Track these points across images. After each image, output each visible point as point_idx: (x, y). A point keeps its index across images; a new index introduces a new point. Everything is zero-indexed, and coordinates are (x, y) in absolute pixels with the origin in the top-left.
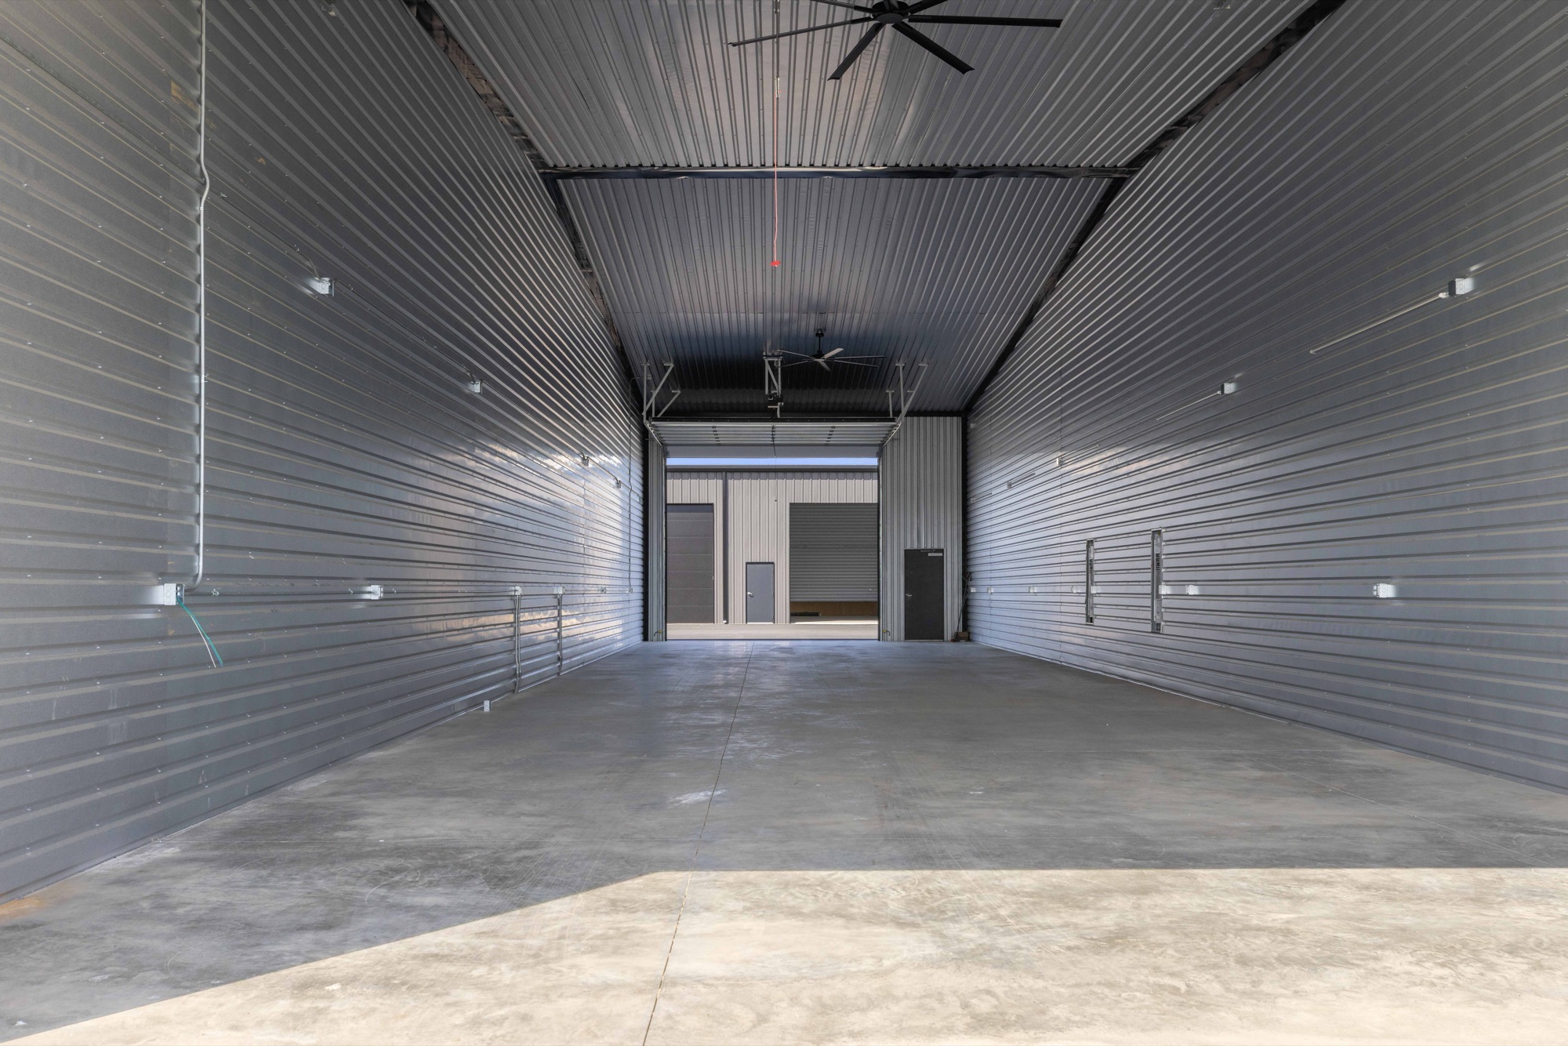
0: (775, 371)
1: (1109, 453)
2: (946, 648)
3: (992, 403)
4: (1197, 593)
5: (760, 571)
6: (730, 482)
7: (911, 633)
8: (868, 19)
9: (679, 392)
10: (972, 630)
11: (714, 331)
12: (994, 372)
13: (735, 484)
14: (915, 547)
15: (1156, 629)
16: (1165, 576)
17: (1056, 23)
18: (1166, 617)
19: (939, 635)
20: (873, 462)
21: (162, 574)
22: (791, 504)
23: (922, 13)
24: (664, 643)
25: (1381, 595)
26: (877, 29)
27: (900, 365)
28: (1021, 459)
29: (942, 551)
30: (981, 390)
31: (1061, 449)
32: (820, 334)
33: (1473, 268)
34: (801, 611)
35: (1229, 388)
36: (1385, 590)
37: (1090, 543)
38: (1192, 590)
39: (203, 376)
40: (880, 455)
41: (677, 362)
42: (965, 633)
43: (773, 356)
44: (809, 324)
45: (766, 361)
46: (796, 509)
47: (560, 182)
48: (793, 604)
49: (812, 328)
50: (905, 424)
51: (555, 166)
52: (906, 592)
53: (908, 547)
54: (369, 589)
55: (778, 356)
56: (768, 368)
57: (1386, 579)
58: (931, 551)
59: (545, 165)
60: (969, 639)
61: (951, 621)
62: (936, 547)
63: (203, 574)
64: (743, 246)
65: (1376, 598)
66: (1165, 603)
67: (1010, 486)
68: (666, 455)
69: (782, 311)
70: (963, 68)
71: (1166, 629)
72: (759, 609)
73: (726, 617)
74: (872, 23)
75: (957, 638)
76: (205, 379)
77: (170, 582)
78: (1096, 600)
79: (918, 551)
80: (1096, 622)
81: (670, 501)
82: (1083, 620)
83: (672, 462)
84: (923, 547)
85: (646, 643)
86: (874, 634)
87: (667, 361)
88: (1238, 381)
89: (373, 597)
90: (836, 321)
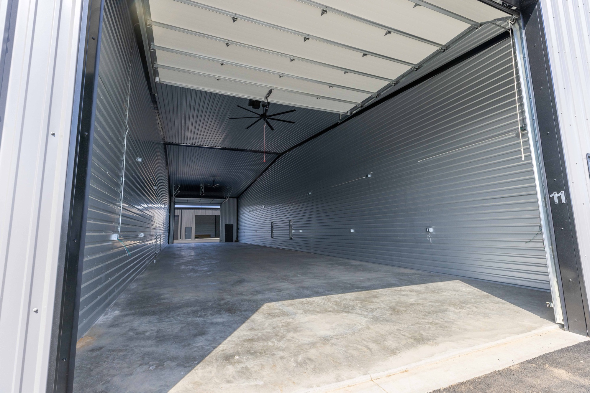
0: (203, 188)
1: (278, 205)
2: (234, 243)
3: (245, 196)
4: (302, 232)
5: (188, 229)
6: (183, 211)
7: (226, 241)
8: (259, 117)
9: (180, 192)
10: (239, 240)
11: (182, 179)
12: (246, 190)
13: (184, 211)
14: (227, 223)
15: (291, 239)
16: (293, 229)
17: (294, 123)
18: (293, 236)
19: (232, 241)
20: (219, 207)
21: (113, 231)
22: (196, 215)
23: (270, 117)
24: (173, 245)
25: (351, 232)
26: (260, 119)
27: (228, 188)
28: (253, 207)
29: (233, 224)
30: (242, 193)
31: (264, 205)
32: (214, 181)
33: (371, 173)
34: (197, 237)
35: (310, 193)
36: (352, 231)
37: (272, 222)
38: (301, 231)
39: (124, 178)
40: (221, 205)
41: (181, 186)
42: (237, 240)
43: (202, 185)
44: (211, 179)
45: (201, 186)
46: (197, 216)
47: (167, 145)
48: (195, 235)
49: (212, 180)
50: (228, 199)
51: (167, 142)
52: (225, 232)
53: (226, 224)
54: (141, 234)
55: (203, 185)
56: (201, 187)
57: (352, 228)
58: (230, 224)
59: (165, 141)
60: (238, 242)
61: (234, 238)
62: (231, 223)
63: (121, 231)
64: (203, 162)
65: (350, 232)
66: (293, 234)
67: (250, 212)
68: (175, 204)
69: (206, 176)
70: (272, 129)
71: (293, 239)
72: (188, 237)
73: (181, 238)
74: (259, 118)
75: (236, 241)
76: (124, 179)
77: (116, 233)
78: (274, 233)
79: (228, 224)
80: (274, 238)
81: (175, 215)
82: (271, 237)
83: (176, 206)
84: (229, 223)
85: (169, 245)
86: (219, 241)
87: (179, 185)
88: (312, 192)
89: (141, 236)
90: (217, 179)
